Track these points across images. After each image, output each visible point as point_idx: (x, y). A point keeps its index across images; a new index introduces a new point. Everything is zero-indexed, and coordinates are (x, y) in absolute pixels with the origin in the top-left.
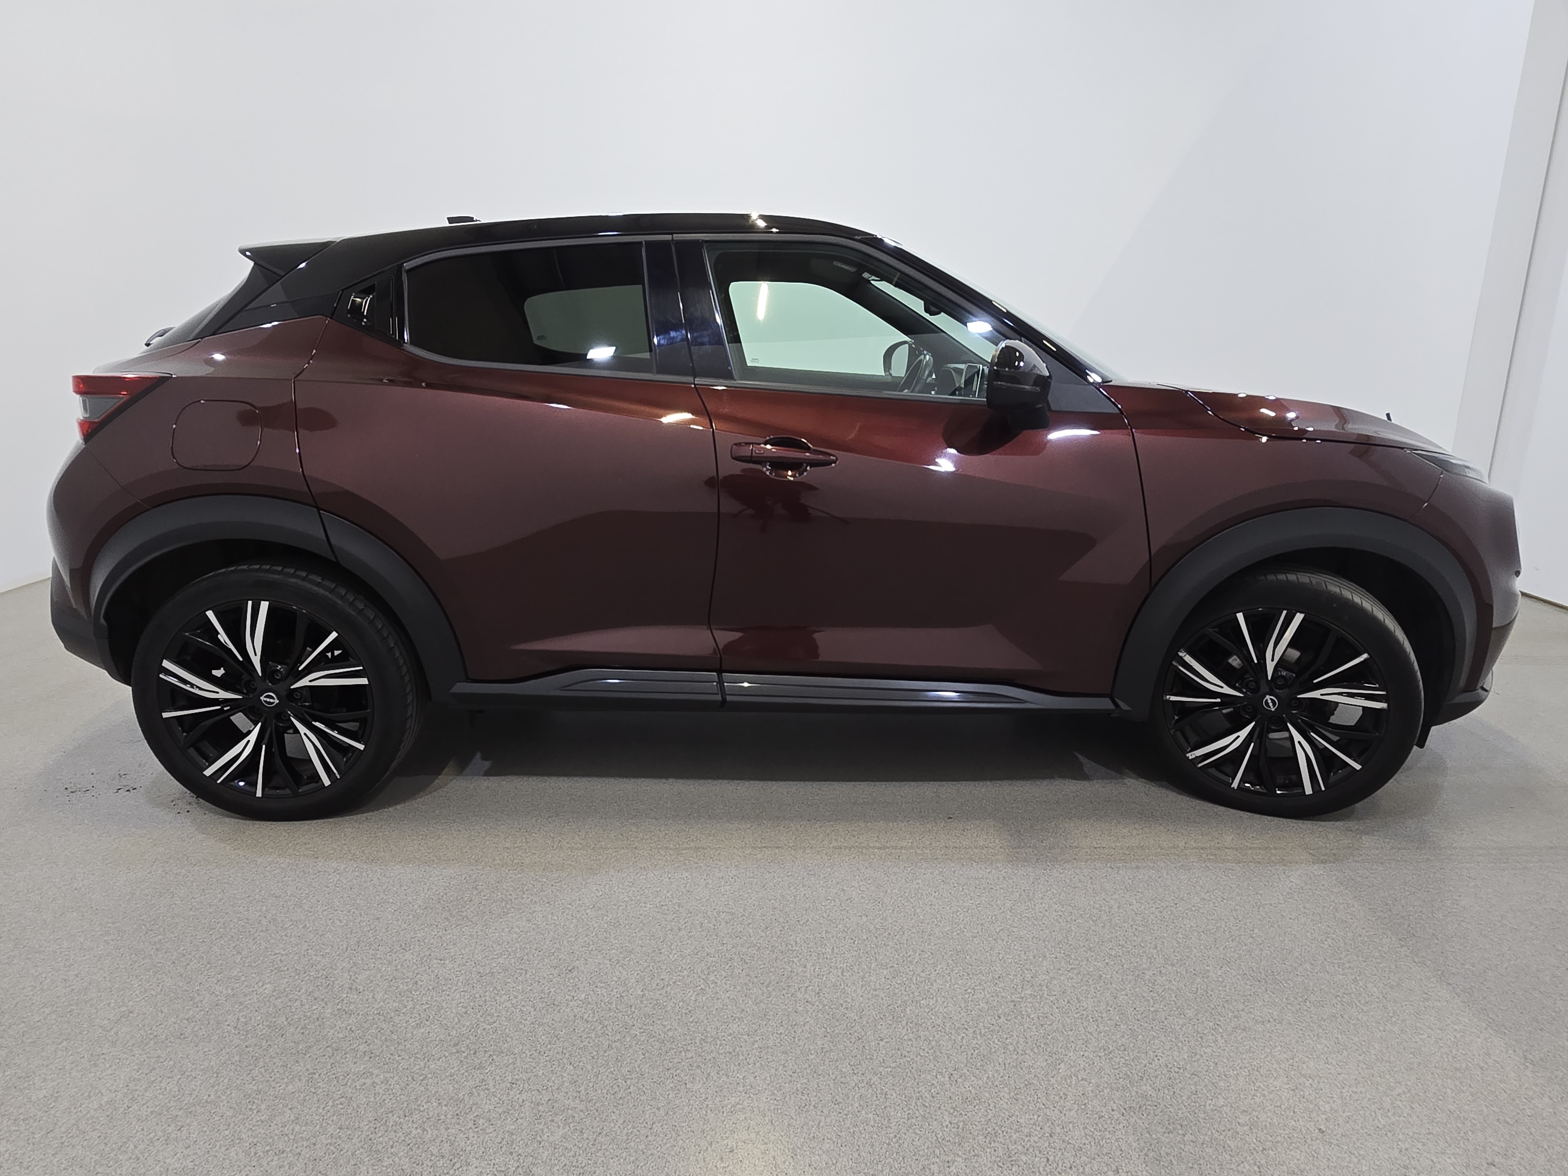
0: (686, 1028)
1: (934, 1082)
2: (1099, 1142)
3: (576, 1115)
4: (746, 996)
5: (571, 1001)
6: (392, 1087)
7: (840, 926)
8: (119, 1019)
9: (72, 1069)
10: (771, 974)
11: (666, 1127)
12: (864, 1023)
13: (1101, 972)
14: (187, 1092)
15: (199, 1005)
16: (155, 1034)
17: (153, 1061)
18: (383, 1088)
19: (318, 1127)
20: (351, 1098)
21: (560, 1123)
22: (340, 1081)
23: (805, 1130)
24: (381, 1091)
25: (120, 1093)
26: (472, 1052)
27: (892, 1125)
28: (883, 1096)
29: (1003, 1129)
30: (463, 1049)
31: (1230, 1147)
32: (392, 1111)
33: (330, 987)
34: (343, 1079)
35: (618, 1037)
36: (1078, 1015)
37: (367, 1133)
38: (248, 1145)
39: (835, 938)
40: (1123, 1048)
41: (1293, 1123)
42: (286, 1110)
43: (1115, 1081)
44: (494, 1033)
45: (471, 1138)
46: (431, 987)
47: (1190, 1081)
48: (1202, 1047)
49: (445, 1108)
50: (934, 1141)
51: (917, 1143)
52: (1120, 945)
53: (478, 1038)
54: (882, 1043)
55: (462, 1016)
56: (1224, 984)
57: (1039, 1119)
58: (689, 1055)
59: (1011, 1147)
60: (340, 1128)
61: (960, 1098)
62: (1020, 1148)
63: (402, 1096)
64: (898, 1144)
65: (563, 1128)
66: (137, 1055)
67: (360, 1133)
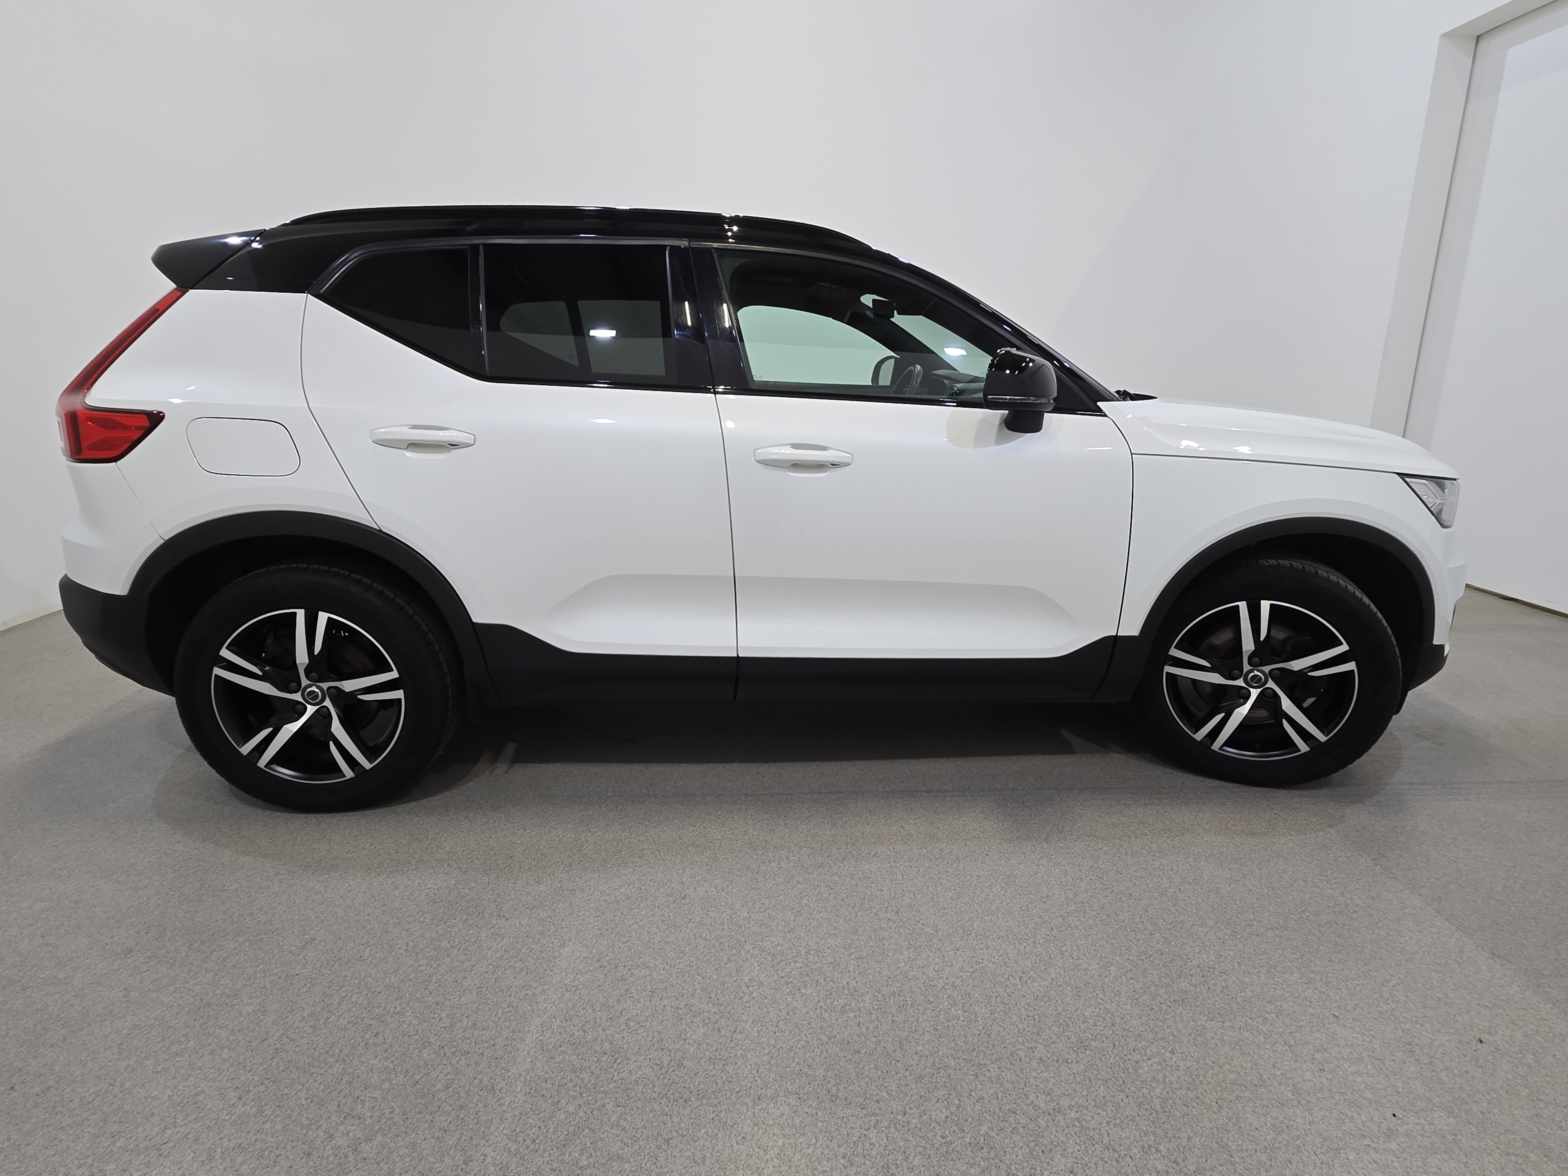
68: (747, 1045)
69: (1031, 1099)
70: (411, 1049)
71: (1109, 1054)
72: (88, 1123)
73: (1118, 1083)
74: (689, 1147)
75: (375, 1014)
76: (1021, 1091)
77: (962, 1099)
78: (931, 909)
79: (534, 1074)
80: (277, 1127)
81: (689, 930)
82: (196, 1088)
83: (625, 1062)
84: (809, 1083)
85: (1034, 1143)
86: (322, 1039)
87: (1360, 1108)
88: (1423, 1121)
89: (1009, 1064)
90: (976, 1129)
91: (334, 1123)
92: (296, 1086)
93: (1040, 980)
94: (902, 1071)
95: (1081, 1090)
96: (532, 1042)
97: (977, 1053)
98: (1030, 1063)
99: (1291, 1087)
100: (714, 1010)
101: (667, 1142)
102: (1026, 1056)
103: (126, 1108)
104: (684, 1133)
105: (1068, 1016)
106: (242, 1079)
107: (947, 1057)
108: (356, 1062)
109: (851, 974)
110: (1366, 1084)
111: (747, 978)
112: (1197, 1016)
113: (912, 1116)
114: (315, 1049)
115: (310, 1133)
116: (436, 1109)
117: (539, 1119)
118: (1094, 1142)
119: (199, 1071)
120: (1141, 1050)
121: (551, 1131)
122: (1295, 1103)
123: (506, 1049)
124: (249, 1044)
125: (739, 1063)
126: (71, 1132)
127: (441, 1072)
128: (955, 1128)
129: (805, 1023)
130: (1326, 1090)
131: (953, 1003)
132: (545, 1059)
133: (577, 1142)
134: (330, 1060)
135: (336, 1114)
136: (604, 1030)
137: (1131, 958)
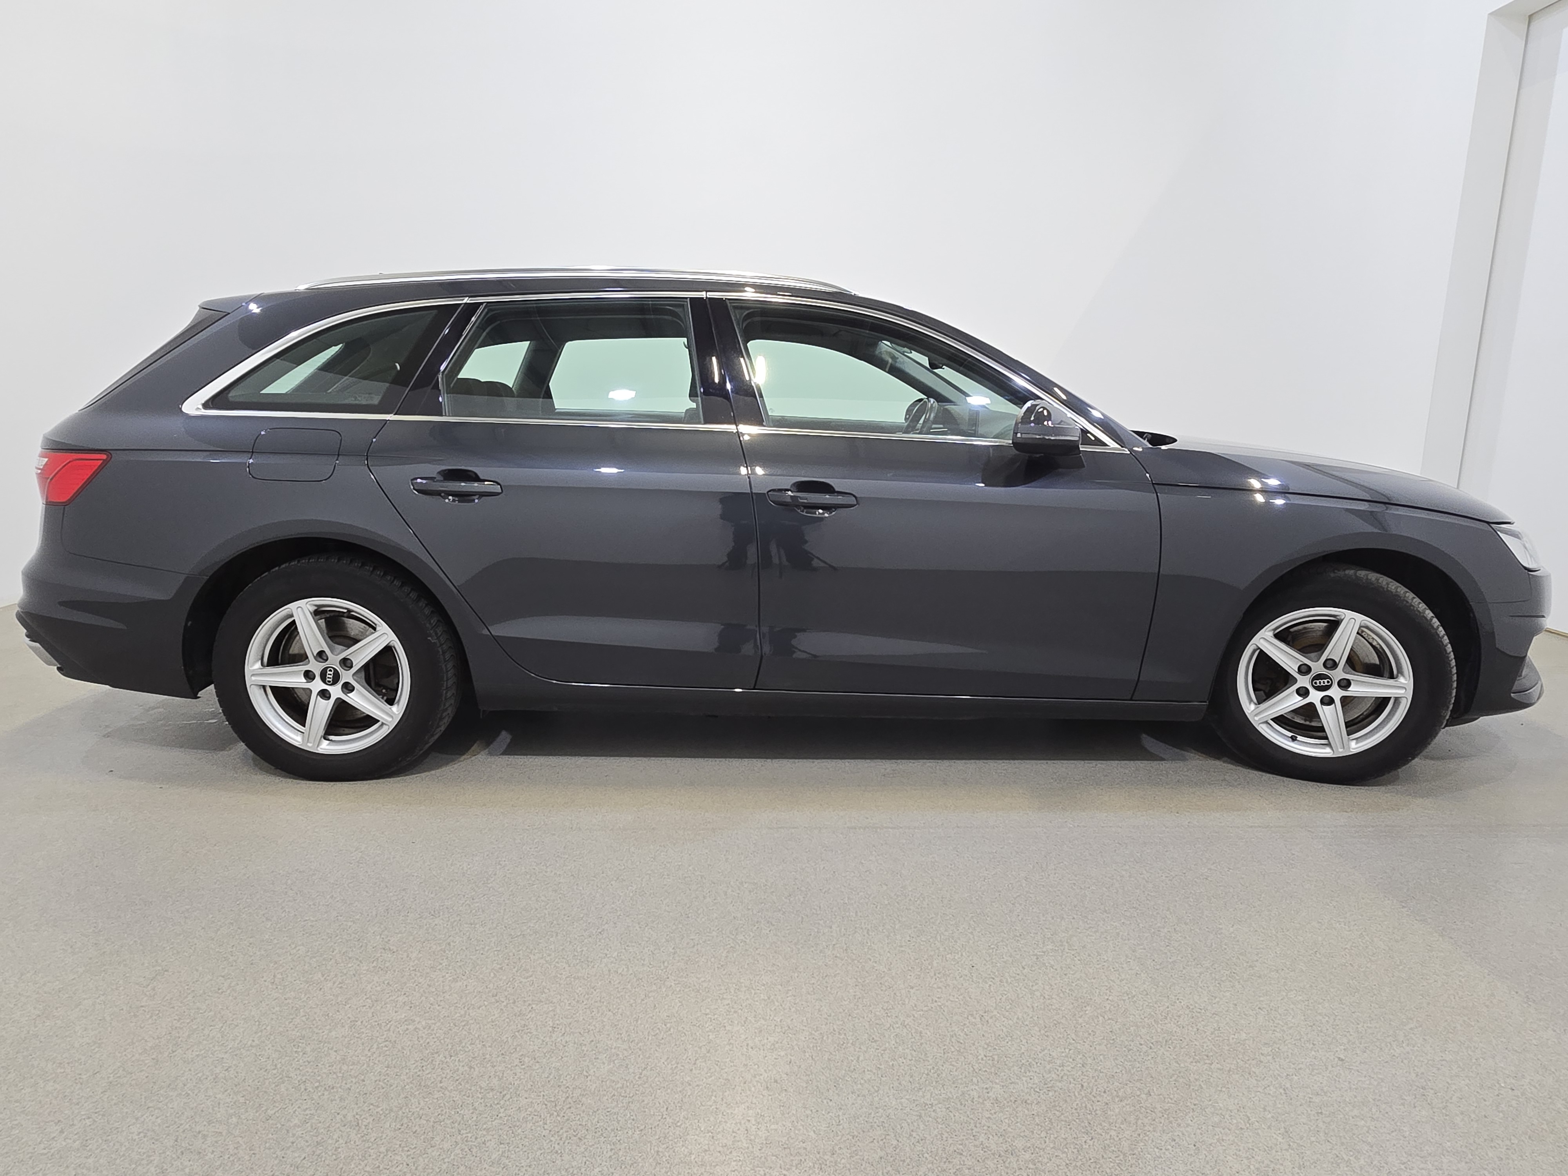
0: (720, 980)
1: (967, 1023)
2: (1130, 1070)
3: (620, 1054)
4: (775, 952)
5: (604, 958)
6: (435, 1032)
7: (862, 893)
8: (154, 978)
9: (112, 1019)
10: (798, 934)
11: (710, 1062)
12: (893, 974)
13: (1117, 931)
15: (234, 964)
16: (193, 989)
17: (193, 1011)
18: (426, 1032)
19: (365, 1065)
20: (395, 1042)
21: (604, 1060)
22: (383, 1028)
23: (845, 1064)
24: (423, 1035)
25: (163, 1039)
26: (511, 1001)
27: (929, 1059)
28: (918, 1035)
29: (1037, 1061)
30: (502, 1000)
31: (1255, 1073)
32: (437, 1052)
33: (362, 949)
34: (385, 1026)
35: (654, 987)
36: (1100, 966)
37: (415, 1071)
38: (297, 1082)
39: (857, 904)
40: (1145, 993)
43: (1141, 1020)
44: (531, 986)
45: (518, 1074)
46: (464, 948)
47: (1211, 1020)
48: (1221, 991)
49: (488, 1049)
50: (970, 1071)
52: (1134, 908)
53: (516, 990)
54: (912, 991)
55: (498, 972)
56: (1236, 939)
58: (726, 1002)
59: (1046, 1076)
60: (388, 1067)
61: (993, 1035)
62: (1053, 1076)
63: (446, 1039)
64: (936, 1075)
65: (608, 1065)
66: (176, 1008)
67: (407, 1071)
68: (658, 1083)
71: (1075, 1095)
79: (407, 1110)
81: (603, 965)
84: (726, 1122)
86: (164, 1073)
89: (959, 1104)
96: (409, 1078)
98: (983, 1103)
102: (979, 1097)
107: (888, 1097)
111: (666, 1014)
123: (378, 1084)
129: (728, 1060)
131: (901, 1042)
136: (493, 1067)
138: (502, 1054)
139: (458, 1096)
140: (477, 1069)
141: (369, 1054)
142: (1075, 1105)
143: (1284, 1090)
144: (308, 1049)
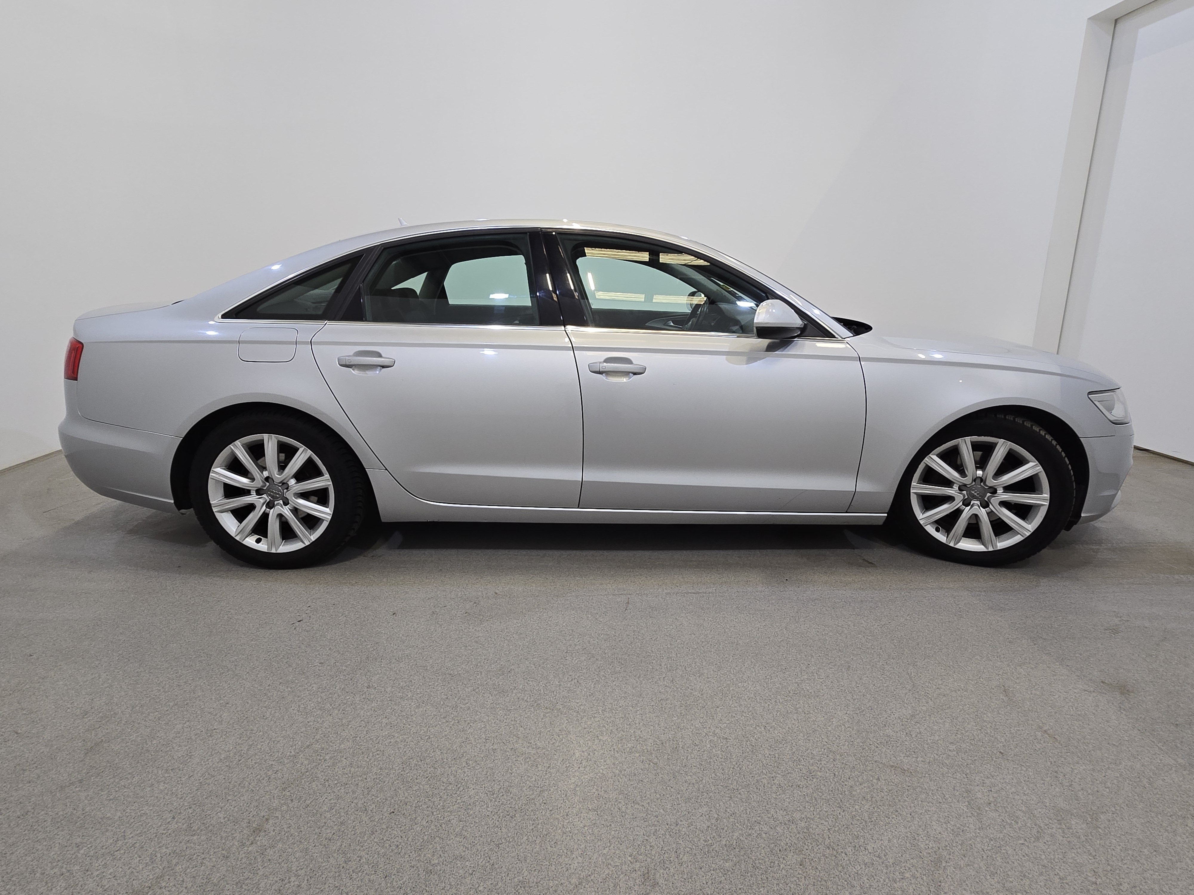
2: (865, 763)
14: (275, 751)
20: (384, 751)
24: (401, 746)
26: (456, 721)
30: (450, 720)
41: (984, 749)
42: (342, 759)
45: (466, 772)
49: (445, 755)
50: (761, 765)
51: (750, 767)
57: (825, 751)
59: (811, 768)
60: (381, 769)
62: (815, 768)
69: (772, 813)
70: (303, 782)
72: (58, 837)
73: (837, 801)
74: (514, 849)
75: (276, 756)
76: (764, 808)
77: (720, 814)
78: (698, 678)
80: (202, 838)
82: (140, 811)
83: (466, 790)
84: (605, 804)
85: (773, 845)
86: (235, 775)
87: (1017, 817)
88: (1064, 827)
89: (755, 788)
90: (731, 834)
91: (246, 836)
92: (216, 809)
93: (779, 728)
94: (675, 795)
95: (809, 807)
97: (732, 781)
98: (771, 788)
99: (967, 803)
100: (533, 752)
101: (498, 846)
102: (768, 783)
103: (86, 826)
104: (511, 840)
105: (800, 754)
106: (175, 804)
108: (262, 791)
109: (637, 725)
110: (1022, 800)
111: (558, 729)
112: (897, 754)
113: (683, 826)
114: (230, 783)
115: (228, 842)
116: (324, 824)
117: (401, 831)
118: (818, 844)
119: (143, 799)
120: (855, 778)
121: (409, 839)
122: (970, 814)
124: (179, 780)
125: (552, 790)
126: (45, 843)
127: (326, 798)
128: (714, 834)
129: (602, 760)
130: (992, 804)
132: (405, 788)
133: (431, 847)
134: (242, 790)
135: (247, 829)
136: (450, 767)
137: (848, 712)
138: (454, 759)
139: (429, 789)
140: (439, 769)
141: (368, 760)
142: (830, 788)
143: (966, 775)
144: (327, 757)
